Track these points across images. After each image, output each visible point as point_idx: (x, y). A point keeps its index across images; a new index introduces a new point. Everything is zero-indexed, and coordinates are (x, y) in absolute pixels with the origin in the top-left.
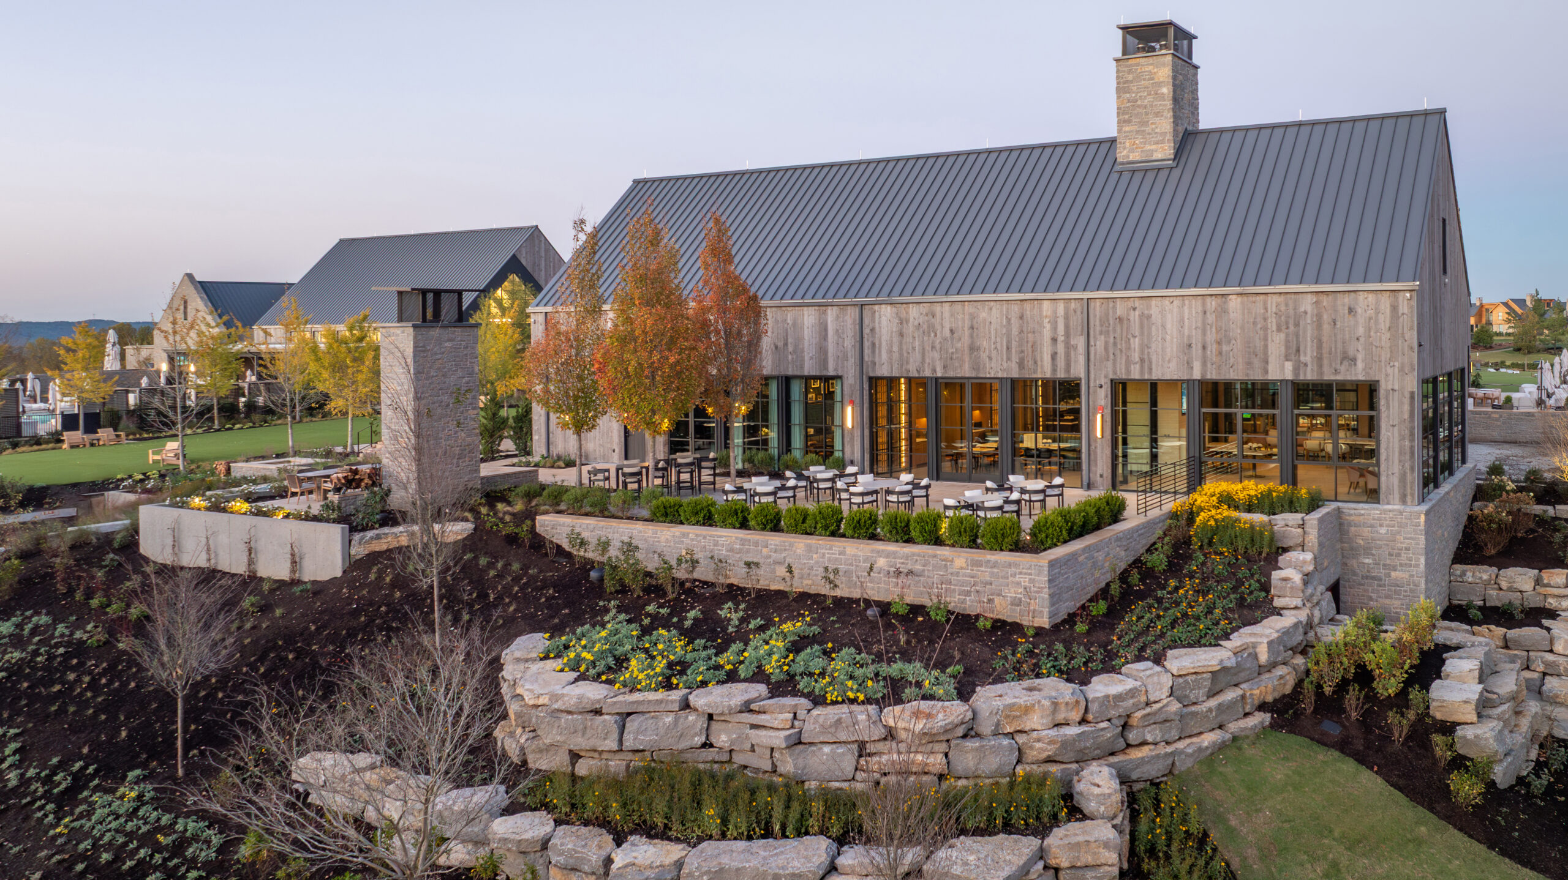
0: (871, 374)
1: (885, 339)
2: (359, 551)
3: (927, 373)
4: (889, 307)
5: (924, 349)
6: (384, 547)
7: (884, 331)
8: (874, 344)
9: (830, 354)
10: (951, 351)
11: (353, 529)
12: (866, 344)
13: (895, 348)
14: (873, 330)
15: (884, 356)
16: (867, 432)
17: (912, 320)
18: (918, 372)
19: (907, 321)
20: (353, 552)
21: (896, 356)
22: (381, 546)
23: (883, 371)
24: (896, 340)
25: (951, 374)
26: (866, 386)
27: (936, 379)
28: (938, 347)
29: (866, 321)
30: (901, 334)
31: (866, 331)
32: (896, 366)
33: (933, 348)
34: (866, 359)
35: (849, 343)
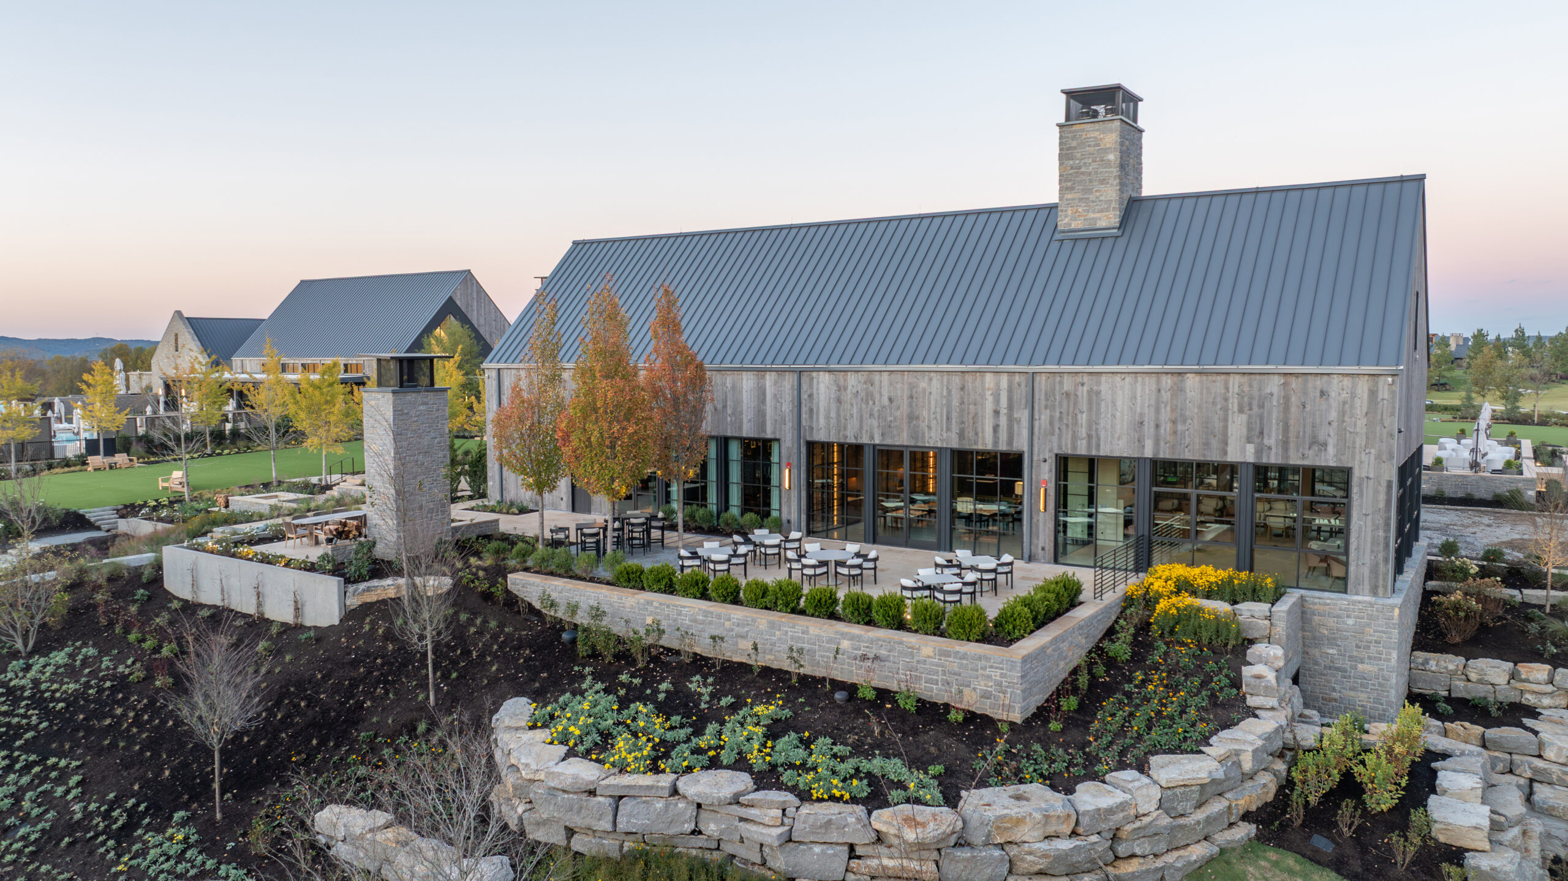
0: (808, 439)
1: (823, 404)
2: (353, 602)
3: (865, 440)
4: (827, 374)
5: (862, 416)
6: (375, 599)
7: (822, 397)
8: (811, 410)
9: (768, 419)
10: (889, 419)
11: (348, 581)
12: (804, 409)
13: (833, 414)
14: (811, 396)
15: (822, 422)
16: (804, 492)
17: (850, 387)
18: (856, 438)
19: (846, 389)
20: (348, 603)
21: (833, 421)
22: (371, 598)
23: (821, 436)
24: (833, 406)
25: (889, 441)
26: (804, 450)
27: (874, 446)
28: (876, 414)
29: (804, 387)
30: (839, 401)
31: (804, 396)
32: (833, 432)
33: (871, 415)
34: (804, 423)
35: (787, 407)
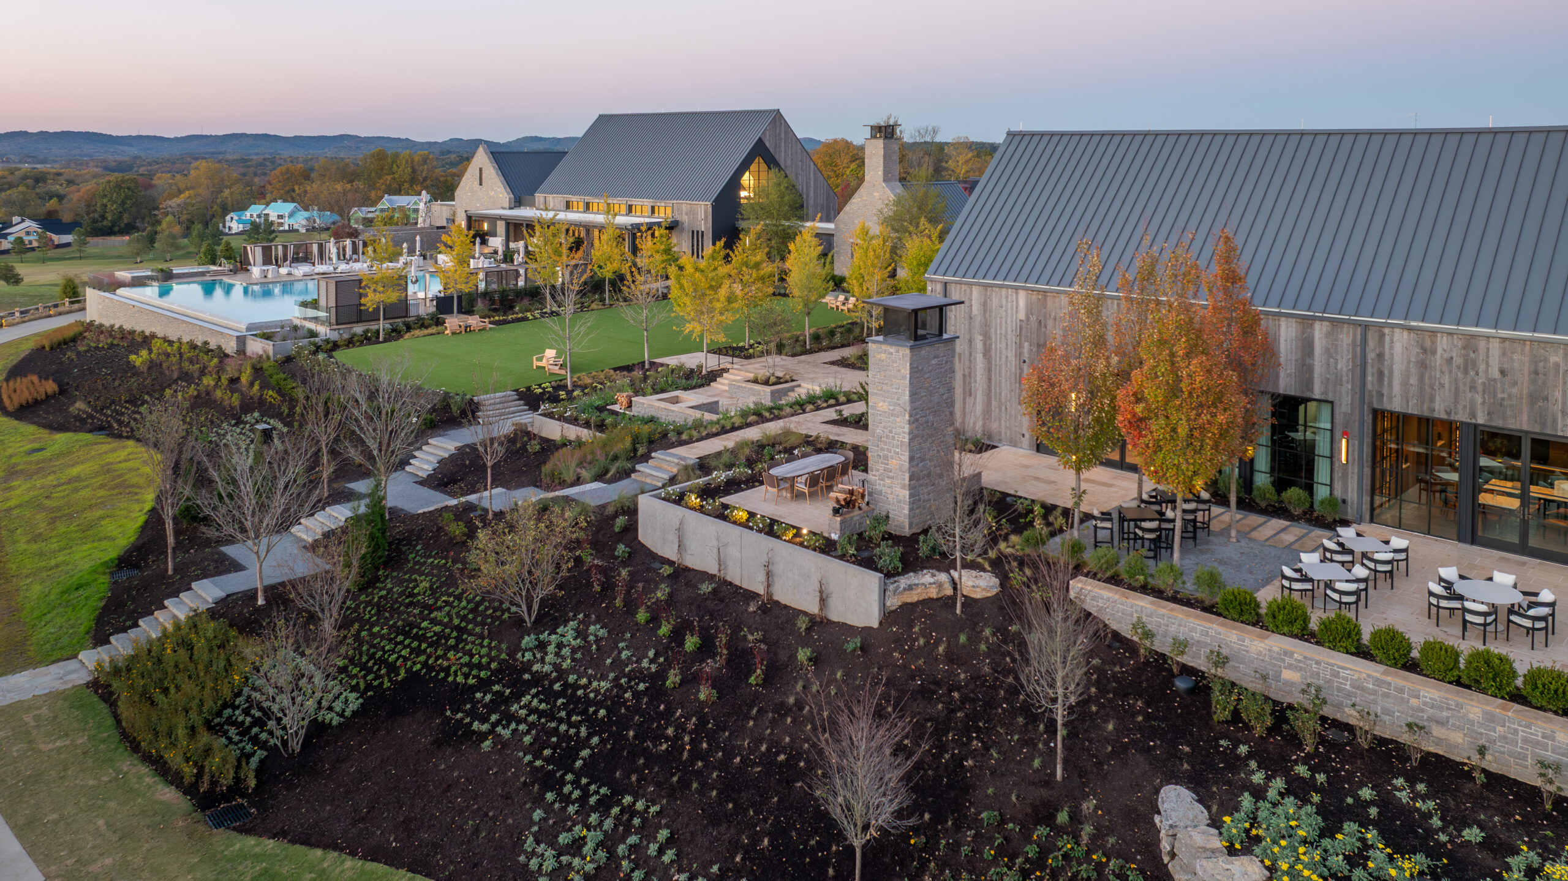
0: (1376, 406)
1: (1397, 368)
2: (893, 603)
3: (1462, 416)
4: (1406, 333)
5: (1457, 390)
6: (915, 599)
7: (1397, 358)
8: (1381, 373)
9: (1316, 375)
10: (1500, 395)
12: (1370, 370)
13: (1413, 381)
14: (1380, 356)
15: (1397, 388)
16: (1367, 471)
17: (1439, 351)
18: (1448, 413)
19: (1434, 352)
20: (888, 604)
21: (1413, 390)
22: (913, 597)
23: (1396, 405)
24: (1414, 370)
25: (1498, 423)
26: (1369, 418)
27: (1476, 426)
28: (1480, 388)
29: (1371, 344)
30: (1423, 365)
31: (1371, 356)
32: (1413, 402)
33: (1473, 388)
34: (1369, 386)
35: (1344, 365)
